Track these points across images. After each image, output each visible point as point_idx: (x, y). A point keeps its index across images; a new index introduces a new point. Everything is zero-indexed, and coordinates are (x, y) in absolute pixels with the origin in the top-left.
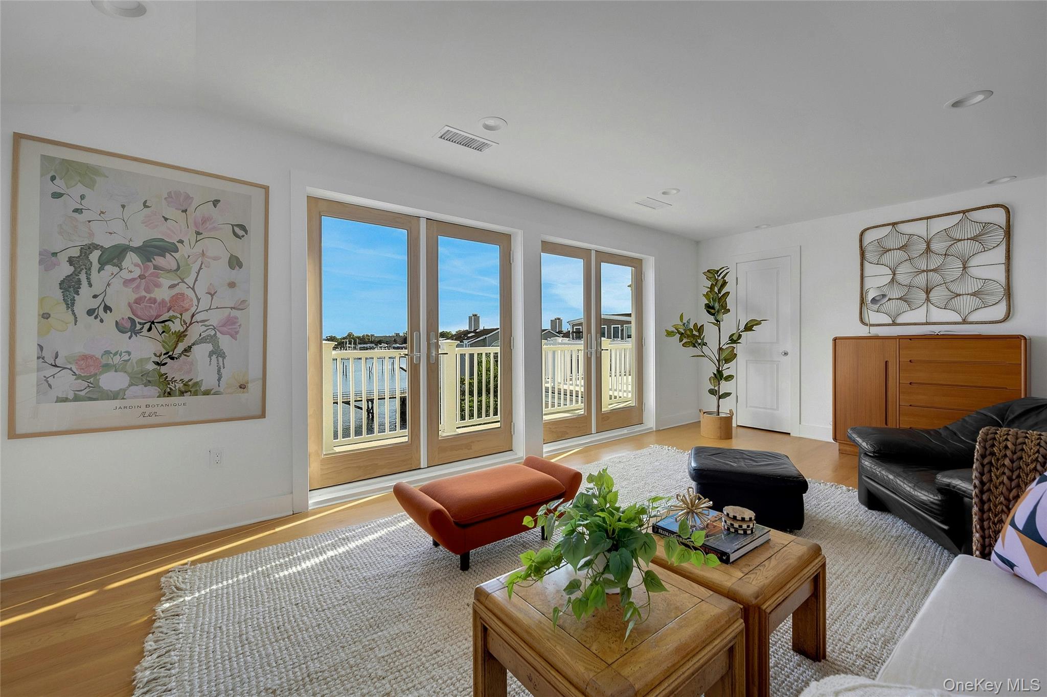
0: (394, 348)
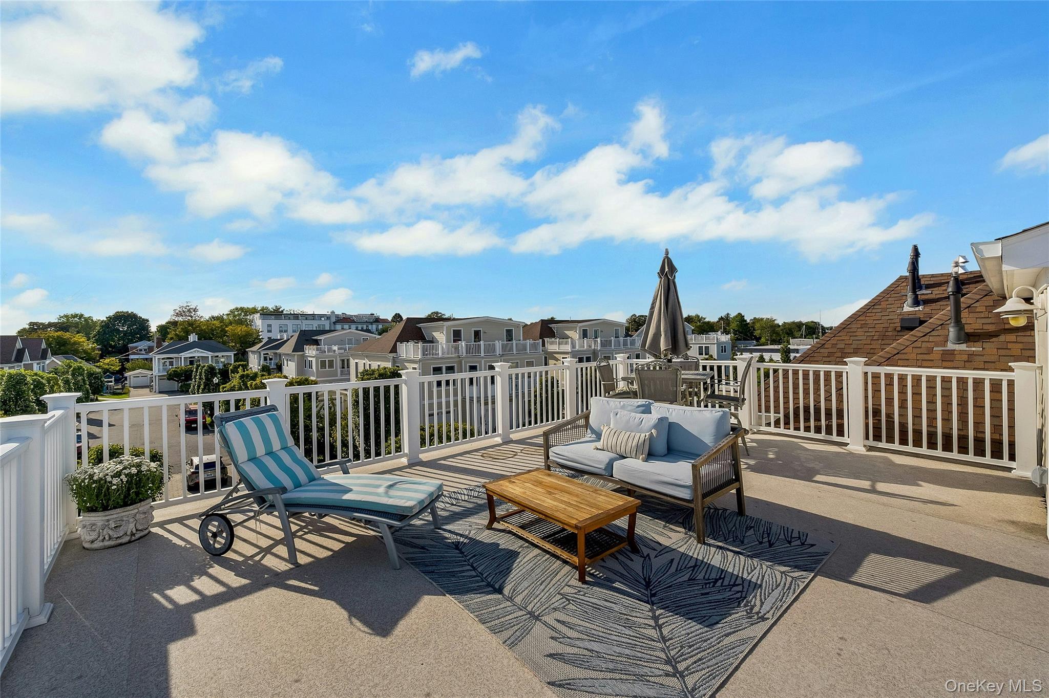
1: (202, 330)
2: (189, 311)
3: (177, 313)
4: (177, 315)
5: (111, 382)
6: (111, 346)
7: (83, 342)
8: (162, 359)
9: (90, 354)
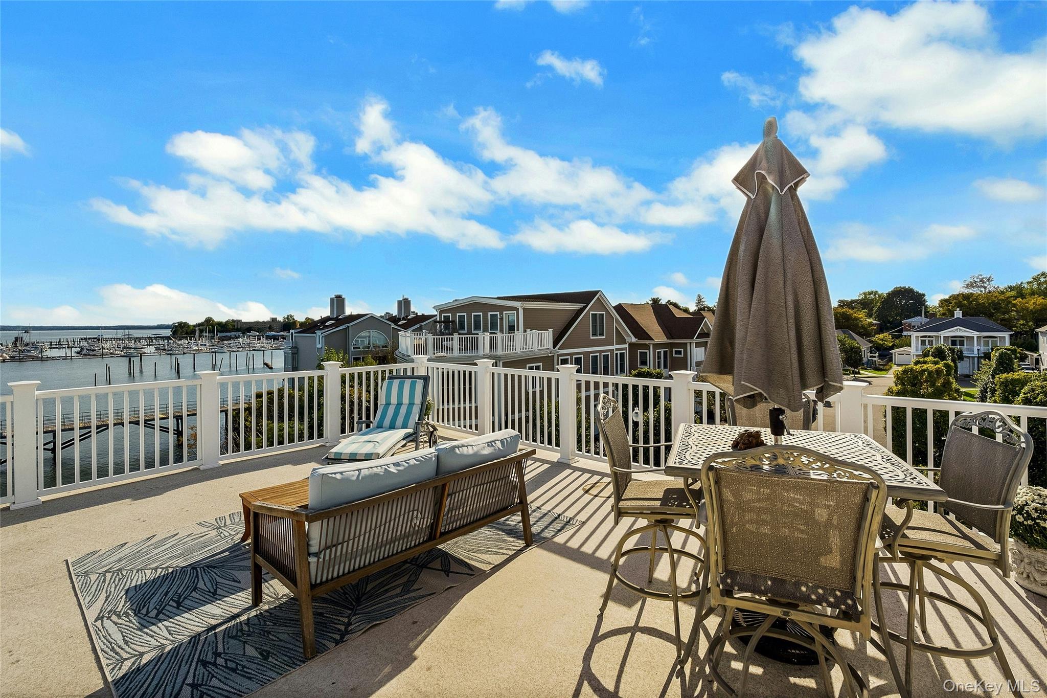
0: (268, 338)
1: (980, 304)
2: (982, 281)
3: (967, 285)
4: (968, 286)
5: (875, 357)
6: (889, 322)
7: (862, 318)
8: (922, 337)
9: (866, 329)
